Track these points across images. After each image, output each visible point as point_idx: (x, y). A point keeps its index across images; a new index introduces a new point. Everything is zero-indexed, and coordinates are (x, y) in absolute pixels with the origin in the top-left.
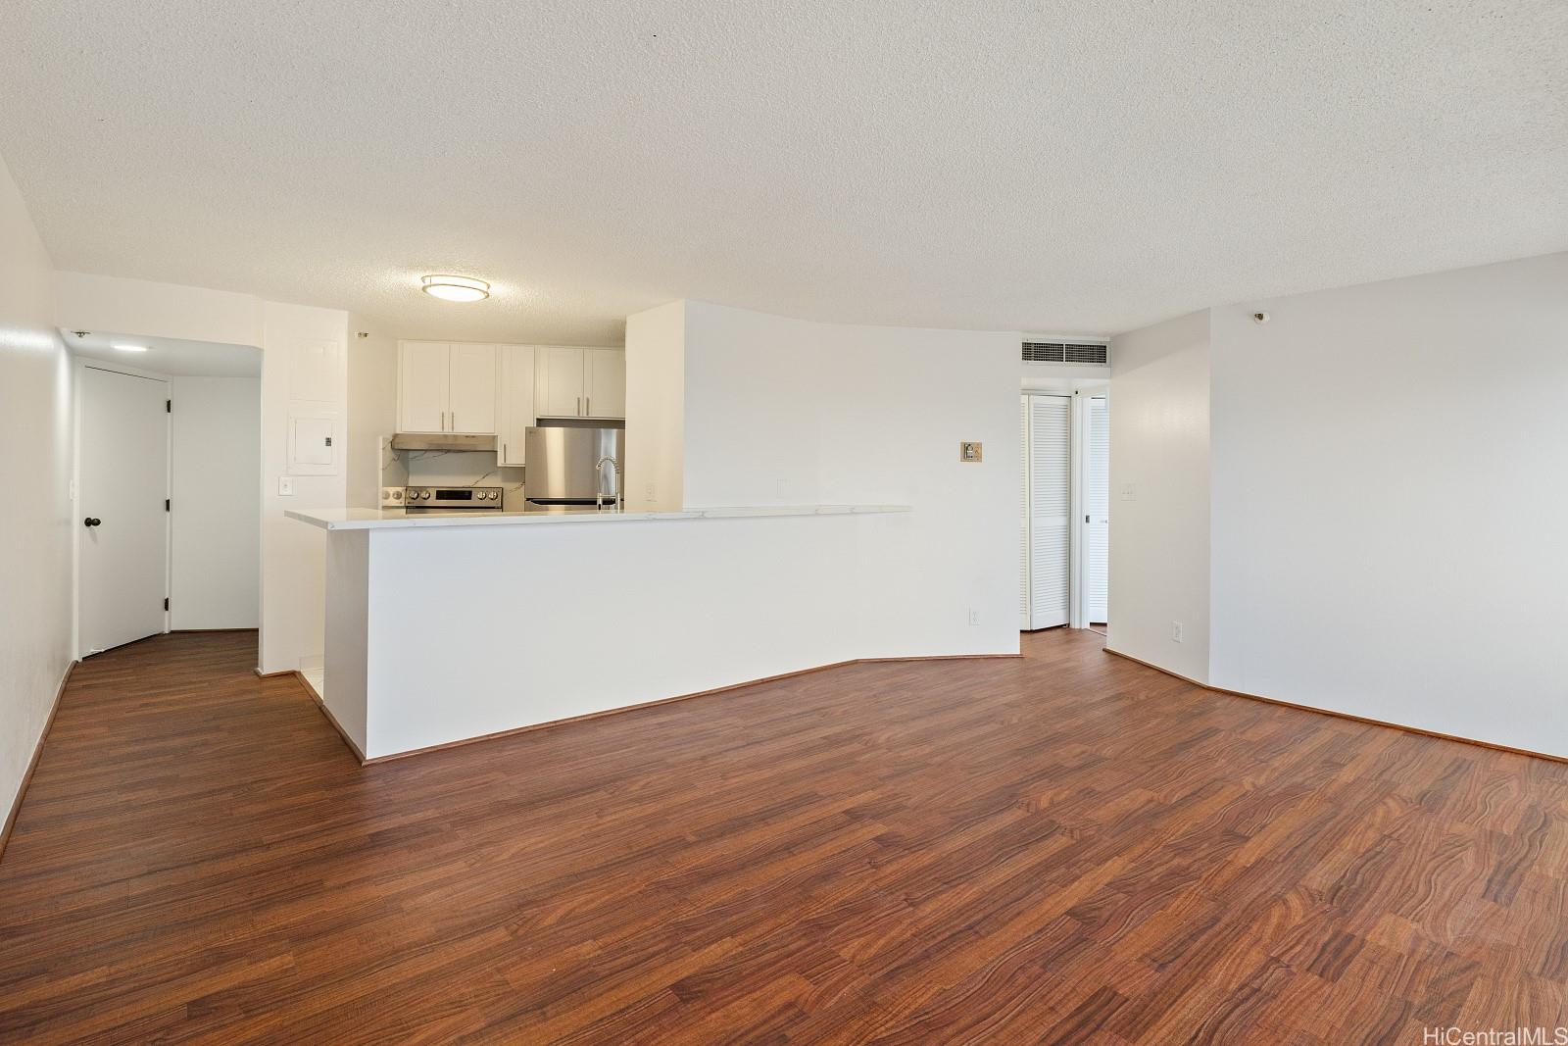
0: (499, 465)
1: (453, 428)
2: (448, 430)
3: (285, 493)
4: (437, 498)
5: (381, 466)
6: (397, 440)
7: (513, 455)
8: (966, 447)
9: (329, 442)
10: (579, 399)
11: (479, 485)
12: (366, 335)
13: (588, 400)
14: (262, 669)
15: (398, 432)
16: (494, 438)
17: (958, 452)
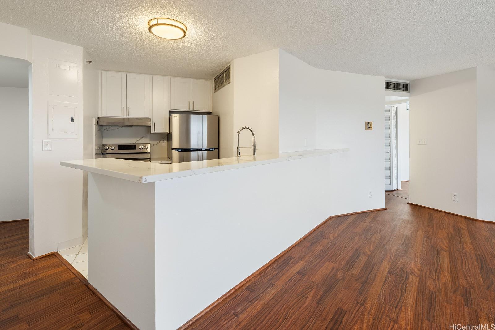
0: (151, 132)
1: (129, 115)
2: (126, 116)
3: (46, 149)
4: (118, 149)
5: (94, 134)
6: (101, 120)
7: (159, 128)
8: (368, 124)
9: (72, 120)
10: (189, 102)
11: (139, 142)
12: (91, 62)
13: (193, 102)
14: (33, 254)
15: (100, 116)
16: (149, 120)
17: (364, 126)
